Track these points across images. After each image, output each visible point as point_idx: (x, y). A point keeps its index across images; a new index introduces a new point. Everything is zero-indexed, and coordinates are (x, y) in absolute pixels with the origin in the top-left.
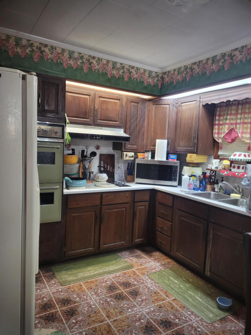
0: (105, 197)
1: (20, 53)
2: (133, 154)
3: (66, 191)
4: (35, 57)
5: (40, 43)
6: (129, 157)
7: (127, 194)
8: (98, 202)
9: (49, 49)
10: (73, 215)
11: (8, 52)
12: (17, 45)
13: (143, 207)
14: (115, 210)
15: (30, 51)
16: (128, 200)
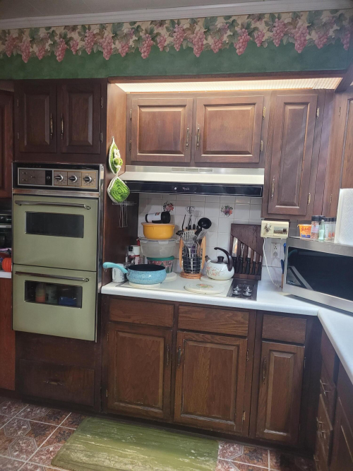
0: (186, 312)
1: (37, 54)
2: (286, 224)
3: (108, 289)
4: (57, 54)
5: (66, 27)
6: (275, 232)
7: (240, 317)
8: (168, 321)
9: (79, 33)
10: (121, 334)
11: (21, 56)
12: (33, 41)
13: (289, 356)
14: (209, 345)
15: (51, 45)
16: (242, 330)
